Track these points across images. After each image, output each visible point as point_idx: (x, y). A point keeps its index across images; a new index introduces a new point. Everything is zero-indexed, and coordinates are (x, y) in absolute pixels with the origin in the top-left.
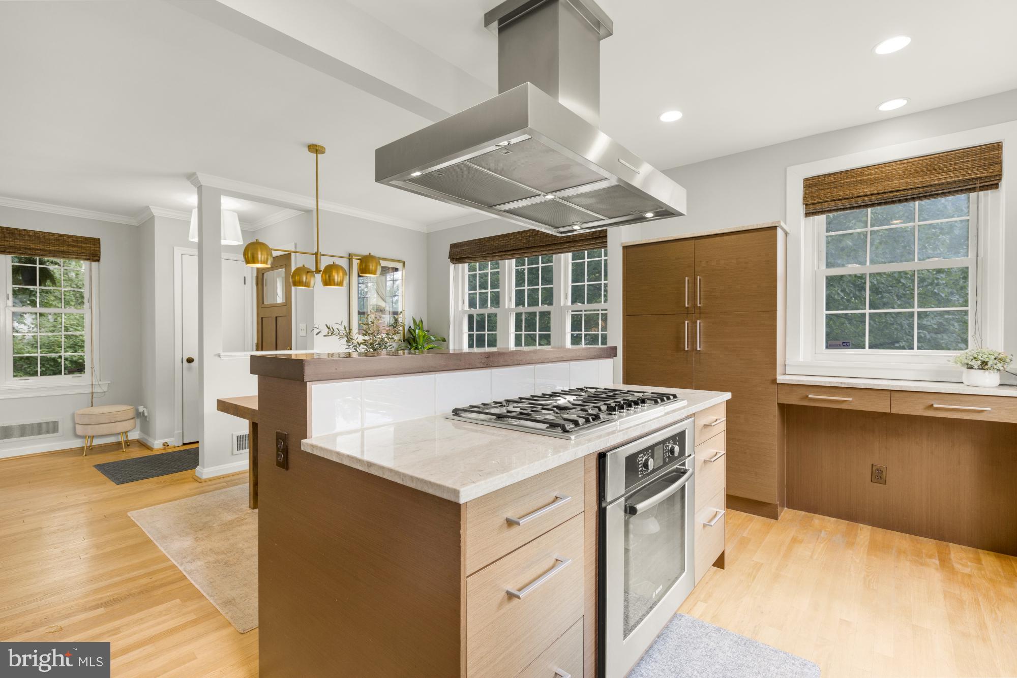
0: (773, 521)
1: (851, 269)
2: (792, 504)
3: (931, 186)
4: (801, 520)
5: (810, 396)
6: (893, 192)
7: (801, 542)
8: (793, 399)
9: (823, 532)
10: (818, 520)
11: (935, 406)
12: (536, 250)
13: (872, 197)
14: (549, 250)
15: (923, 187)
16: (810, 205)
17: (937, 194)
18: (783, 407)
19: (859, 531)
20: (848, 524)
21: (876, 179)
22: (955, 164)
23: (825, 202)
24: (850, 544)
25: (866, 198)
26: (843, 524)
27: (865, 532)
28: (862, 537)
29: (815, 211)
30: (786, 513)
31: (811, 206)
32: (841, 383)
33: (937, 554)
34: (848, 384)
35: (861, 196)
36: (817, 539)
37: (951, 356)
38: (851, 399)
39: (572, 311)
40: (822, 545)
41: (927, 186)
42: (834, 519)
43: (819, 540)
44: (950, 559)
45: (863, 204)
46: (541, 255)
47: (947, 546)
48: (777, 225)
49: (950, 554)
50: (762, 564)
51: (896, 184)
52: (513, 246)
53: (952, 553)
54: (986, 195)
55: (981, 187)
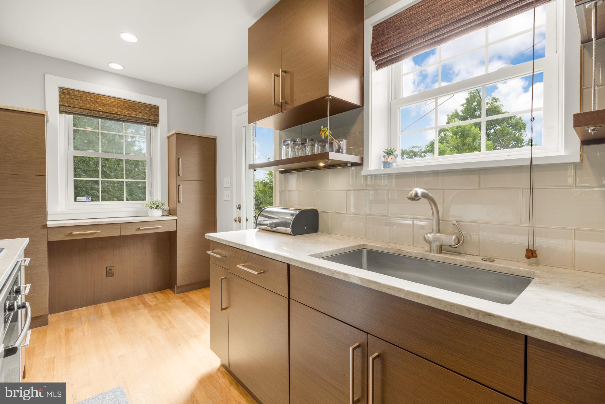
0: (45, 327)
1: (89, 153)
2: (54, 310)
3: (132, 117)
4: (64, 318)
5: (73, 233)
6: (114, 114)
7: (72, 330)
8: (60, 237)
9: (83, 318)
10: (75, 312)
11: (141, 228)
13: (104, 114)
15: (128, 116)
16: (64, 106)
17: (134, 122)
18: (50, 244)
19: (102, 308)
20: (94, 307)
21: (105, 104)
22: (142, 109)
23: (74, 107)
24: (101, 317)
25: (100, 113)
26: (91, 308)
27: (105, 307)
28: (105, 310)
29: (68, 111)
30: (52, 318)
32: (94, 222)
33: (141, 302)
34: (98, 222)
35: (97, 111)
36: (82, 323)
37: (144, 203)
38: (100, 231)
40: (86, 325)
41: (130, 116)
42: (84, 308)
43: (83, 323)
44: (147, 302)
45: (98, 116)
47: (143, 296)
48: (45, 113)
49: (145, 299)
50: (54, 357)
51: (116, 110)
53: (146, 298)
54: (153, 128)
55: (152, 124)
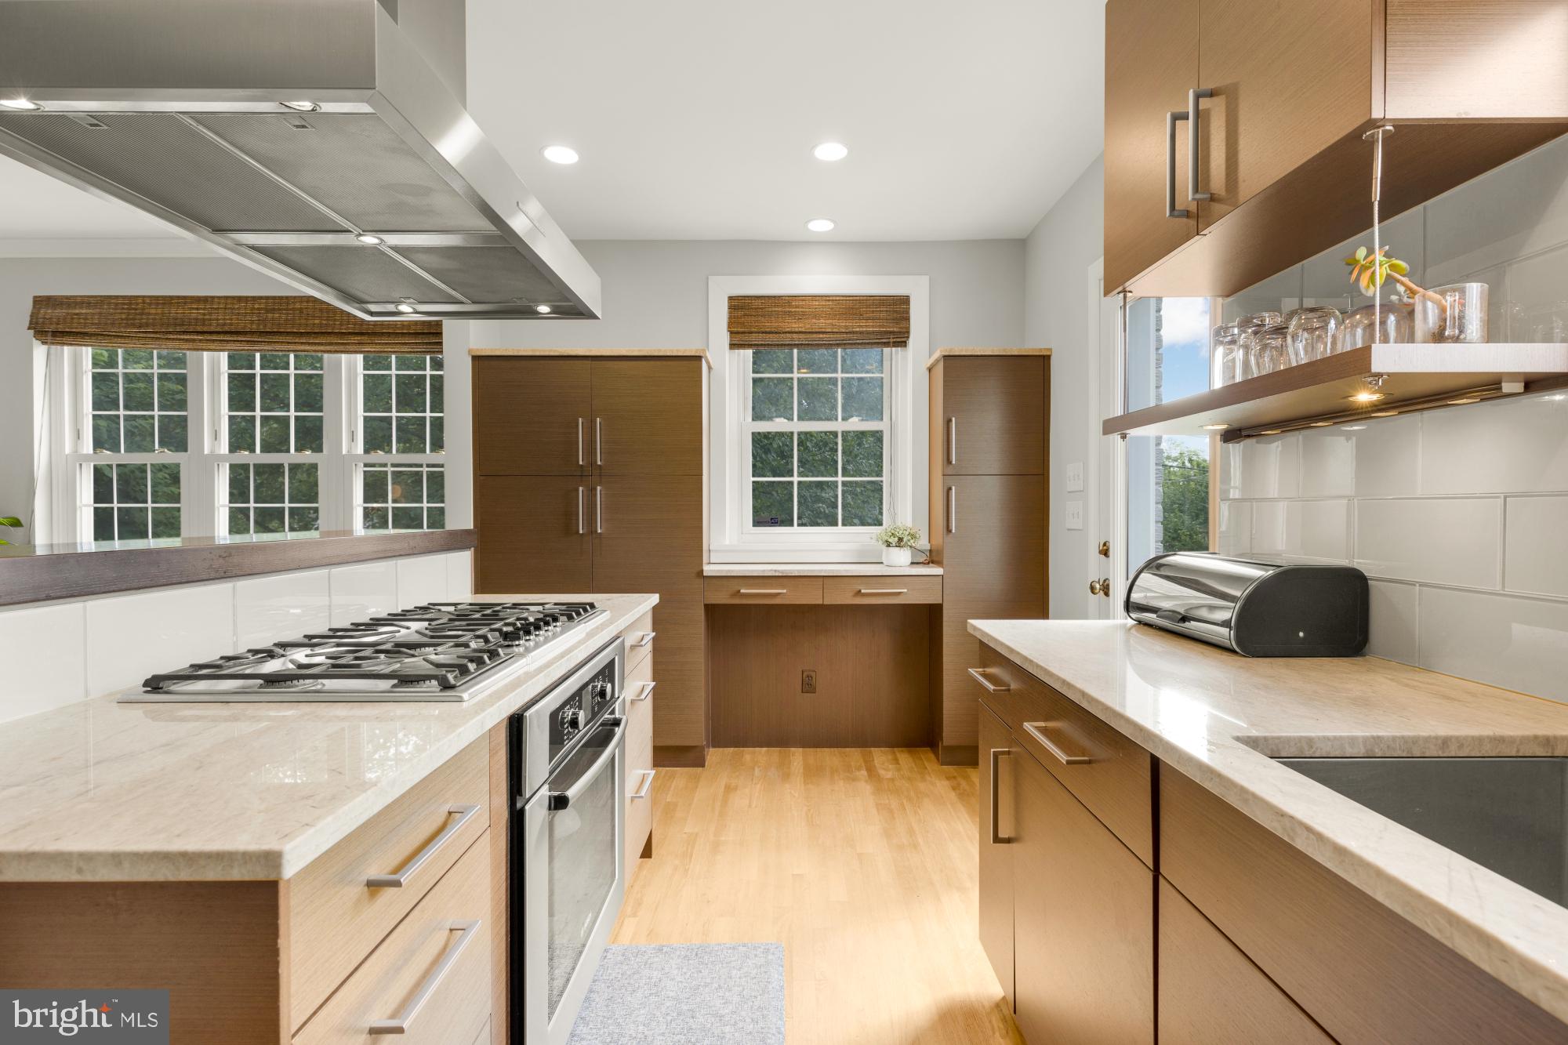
0: (700, 769)
1: (779, 425)
2: (719, 739)
3: (854, 332)
4: (730, 760)
5: (742, 591)
6: (819, 332)
7: (736, 788)
8: (721, 598)
9: (757, 770)
10: (749, 754)
11: (863, 591)
12: (281, 339)
13: (802, 336)
14: (315, 344)
15: (847, 333)
16: (735, 333)
17: (858, 344)
18: (710, 609)
19: (791, 758)
20: (780, 751)
21: (804, 314)
22: (873, 311)
23: (752, 333)
24: (786, 777)
25: (795, 336)
26: (775, 751)
27: (797, 756)
28: (795, 764)
29: (741, 343)
30: (713, 755)
31: (737, 336)
32: (775, 571)
33: (863, 765)
34: (782, 571)
35: (789, 332)
36: (752, 780)
37: (873, 533)
38: (785, 591)
39: (366, 465)
40: (758, 786)
41: (850, 333)
42: (764, 749)
43: (754, 782)
44: (875, 766)
45: (790, 343)
46: (294, 351)
47: (870, 752)
48: (701, 354)
49: (873, 760)
50: (697, 834)
51: (822, 323)
52: (225, 324)
53: (875, 759)
54: (897, 353)
55: (894, 342)
